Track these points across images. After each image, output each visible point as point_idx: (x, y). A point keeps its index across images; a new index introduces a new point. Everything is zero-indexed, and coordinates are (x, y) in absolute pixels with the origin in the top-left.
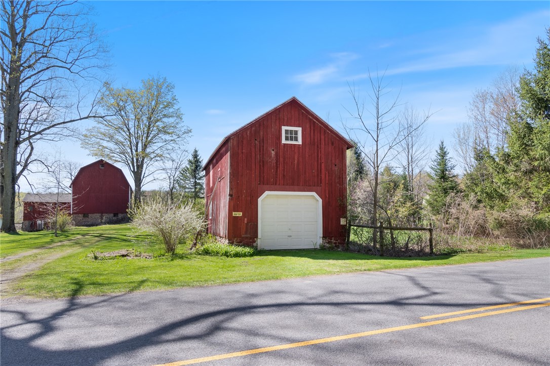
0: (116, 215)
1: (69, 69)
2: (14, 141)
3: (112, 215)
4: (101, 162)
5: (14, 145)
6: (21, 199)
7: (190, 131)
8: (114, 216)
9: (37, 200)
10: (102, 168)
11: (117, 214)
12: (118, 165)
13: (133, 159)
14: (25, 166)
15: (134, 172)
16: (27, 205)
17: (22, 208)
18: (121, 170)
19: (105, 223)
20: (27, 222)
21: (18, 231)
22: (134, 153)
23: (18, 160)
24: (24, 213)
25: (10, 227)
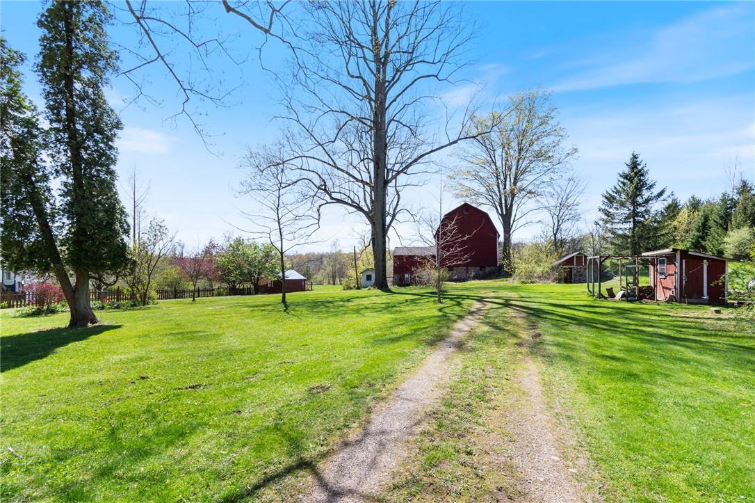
0: (482, 268)
1: (436, 76)
2: (383, 181)
3: (478, 268)
4: (466, 207)
5: (382, 185)
6: (391, 253)
7: (576, 150)
8: (481, 270)
9: (406, 253)
10: (467, 213)
11: (484, 267)
12: (483, 208)
13: (500, 199)
14: (394, 216)
15: (502, 215)
16: (398, 258)
17: (392, 262)
18: (487, 214)
19: (474, 278)
20: (396, 275)
21: (390, 287)
22: (502, 191)
23: (387, 210)
24: (394, 266)
25: (383, 283)
